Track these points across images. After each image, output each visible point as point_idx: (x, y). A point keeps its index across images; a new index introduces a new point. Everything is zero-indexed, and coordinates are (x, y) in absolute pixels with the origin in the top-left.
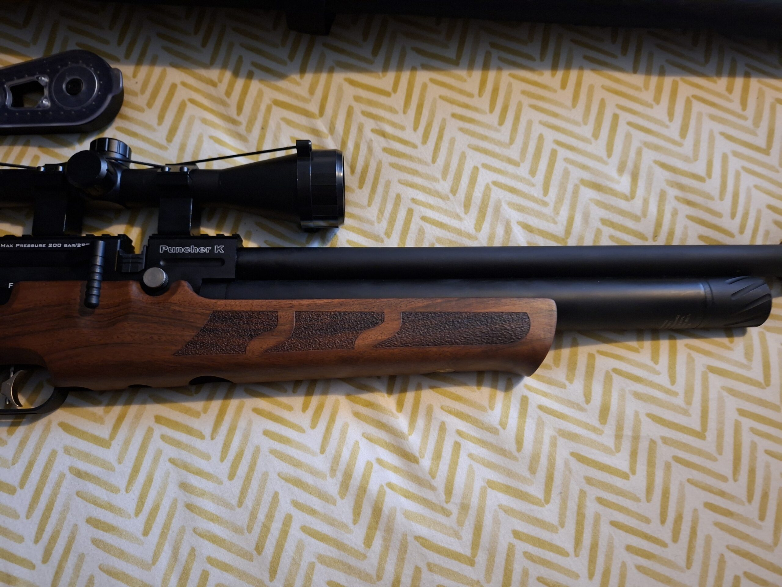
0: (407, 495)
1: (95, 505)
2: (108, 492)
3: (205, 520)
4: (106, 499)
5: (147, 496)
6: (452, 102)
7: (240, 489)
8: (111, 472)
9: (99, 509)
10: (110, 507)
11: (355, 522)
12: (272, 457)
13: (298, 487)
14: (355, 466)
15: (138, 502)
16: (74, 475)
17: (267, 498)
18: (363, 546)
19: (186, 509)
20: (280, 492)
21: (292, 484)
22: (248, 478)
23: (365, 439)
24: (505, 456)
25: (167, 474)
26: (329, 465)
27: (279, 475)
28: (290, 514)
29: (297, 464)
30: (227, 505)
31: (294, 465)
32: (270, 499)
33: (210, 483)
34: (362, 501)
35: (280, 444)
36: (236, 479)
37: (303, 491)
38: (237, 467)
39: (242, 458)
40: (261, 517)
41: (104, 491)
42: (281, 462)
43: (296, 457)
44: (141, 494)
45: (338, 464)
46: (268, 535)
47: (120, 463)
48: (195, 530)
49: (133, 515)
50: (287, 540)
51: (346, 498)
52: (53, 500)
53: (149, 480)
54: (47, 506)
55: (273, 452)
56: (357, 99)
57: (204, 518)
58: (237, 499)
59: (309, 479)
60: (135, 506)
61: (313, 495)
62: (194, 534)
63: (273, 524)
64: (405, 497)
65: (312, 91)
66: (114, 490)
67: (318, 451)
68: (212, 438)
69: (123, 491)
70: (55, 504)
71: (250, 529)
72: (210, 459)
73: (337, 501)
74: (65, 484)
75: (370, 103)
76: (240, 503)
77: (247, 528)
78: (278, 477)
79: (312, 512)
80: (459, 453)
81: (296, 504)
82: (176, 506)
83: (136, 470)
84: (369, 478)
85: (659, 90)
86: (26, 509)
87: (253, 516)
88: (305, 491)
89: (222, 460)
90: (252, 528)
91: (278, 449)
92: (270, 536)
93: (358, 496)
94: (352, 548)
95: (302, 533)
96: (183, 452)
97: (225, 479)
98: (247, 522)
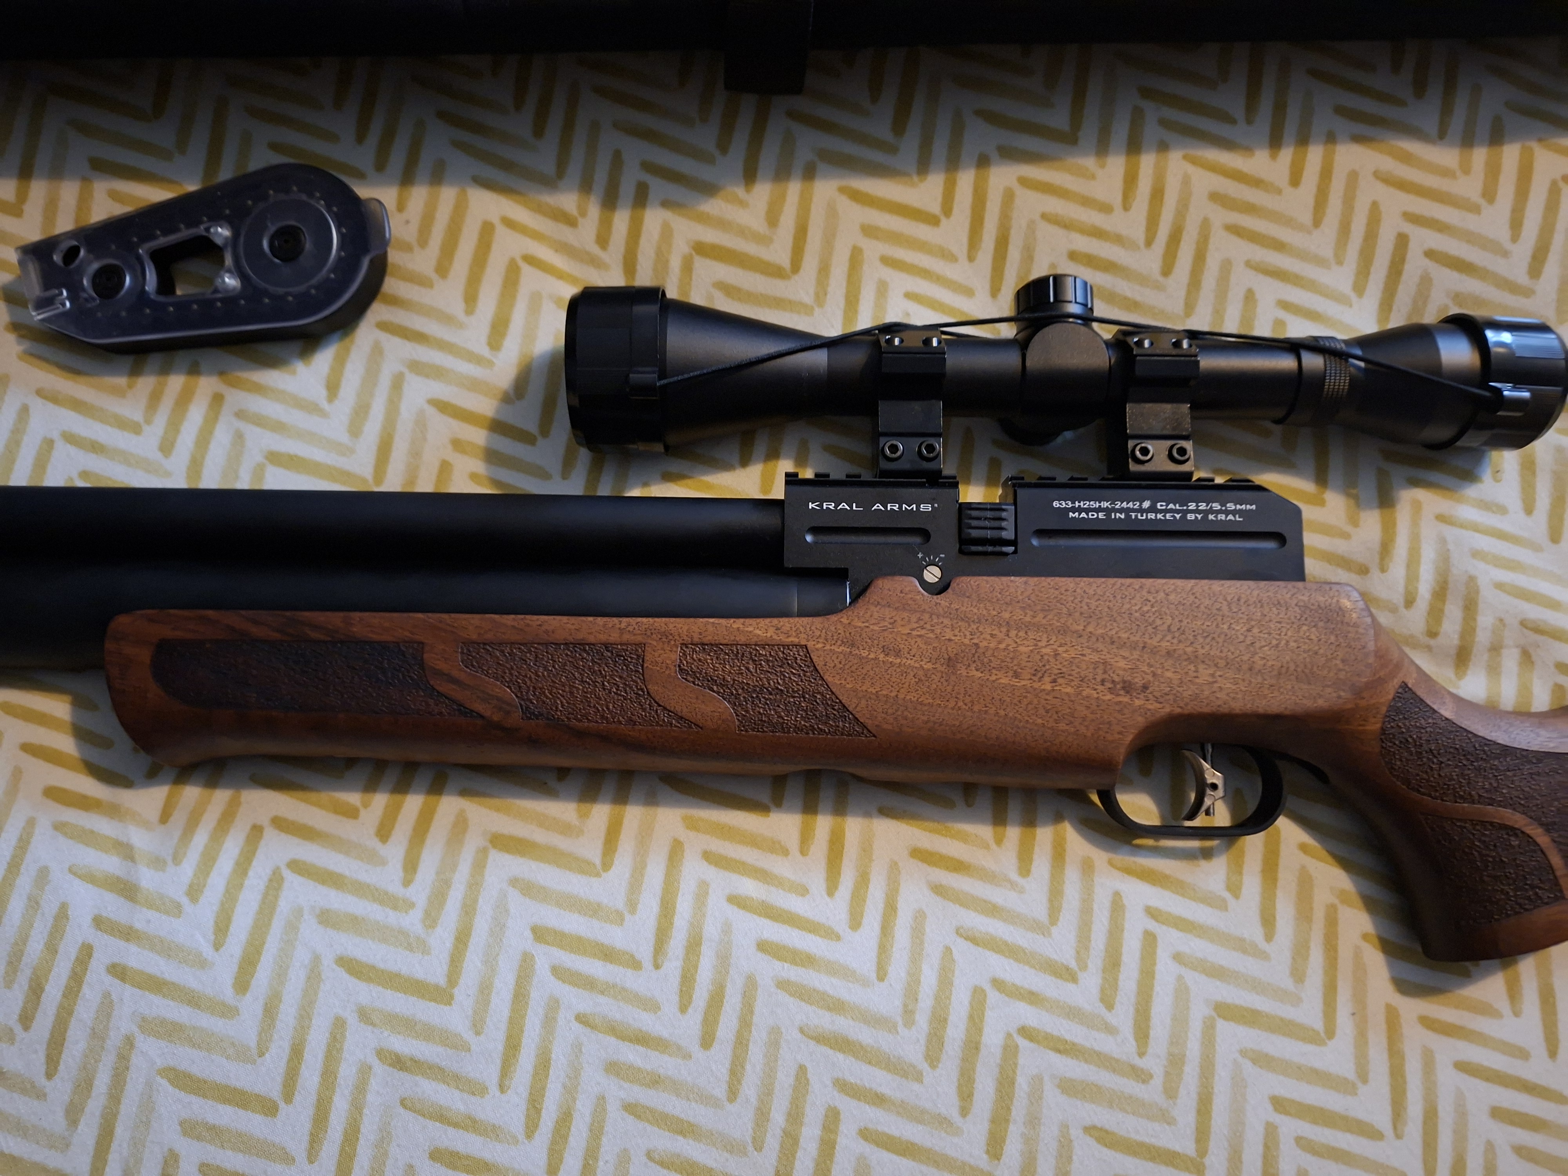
0: (1062, 1048)
1: (441, 1122)
2: (465, 1095)
3: (667, 1133)
4: (462, 1108)
5: (543, 1096)
6: (1067, 225)
7: (728, 1066)
8: (464, 1054)
9: (451, 1131)
10: (472, 1124)
11: (964, 1111)
12: (783, 997)
13: (844, 1052)
14: (950, 1000)
15: (528, 1109)
16: (390, 1065)
17: (785, 1079)
18: (985, 1156)
19: (626, 1115)
20: (808, 1065)
21: (831, 1048)
22: (741, 1043)
23: (963, 939)
24: (1244, 951)
25: (578, 1048)
26: (898, 1003)
27: (802, 1031)
28: (835, 1107)
29: (837, 1006)
30: (707, 1099)
31: (829, 1009)
32: (791, 1080)
33: (666, 1058)
34: (974, 1071)
35: (796, 968)
36: (716, 1046)
37: (853, 1060)
38: (716, 1022)
39: (722, 1002)
40: (778, 1117)
41: (457, 1093)
42: (803, 1003)
43: (831, 992)
44: (531, 1094)
45: (917, 1000)
46: (796, 1152)
47: (478, 1033)
48: (649, 1155)
49: (521, 1137)
50: (835, 1159)
51: (940, 1065)
52: (355, 1120)
53: (543, 1065)
54: (346, 1133)
55: (783, 985)
56: (869, 231)
57: (664, 1130)
58: (725, 1086)
59: (864, 1035)
60: (523, 1118)
61: (875, 1066)
62: (650, 1164)
63: (804, 1129)
64: (1059, 1051)
65: (773, 219)
66: (476, 1089)
67: (873, 976)
68: (657, 966)
69: (494, 1089)
70: (363, 1130)
71: (759, 1146)
72: (659, 1008)
73: (924, 1074)
74: (374, 1084)
75: (896, 238)
76: (733, 1094)
77: (753, 1143)
78: (799, 1035)
79: (878, 1100)
80: (1155, 953)
81: (843, 1086)
82: (604, 1110)
83: (512, 1046)
84: (982, 1021)
85: (1493, 171)
86: (305, 1145)
87: (762, 1116)
88: (857, 1058)
89: (683, 1008)
90: (763, 1142)
91: (793, 978)
92: (799, 1154)
93: (964, 1060)
94: (964, 1164)
95: (862, 1141)
96: (602, 999)
97: (695, 1048)
98: (751, 1131)
